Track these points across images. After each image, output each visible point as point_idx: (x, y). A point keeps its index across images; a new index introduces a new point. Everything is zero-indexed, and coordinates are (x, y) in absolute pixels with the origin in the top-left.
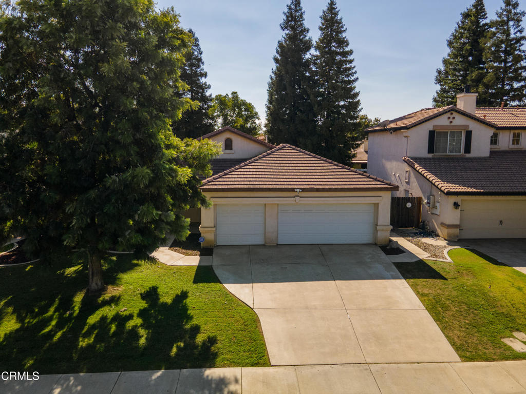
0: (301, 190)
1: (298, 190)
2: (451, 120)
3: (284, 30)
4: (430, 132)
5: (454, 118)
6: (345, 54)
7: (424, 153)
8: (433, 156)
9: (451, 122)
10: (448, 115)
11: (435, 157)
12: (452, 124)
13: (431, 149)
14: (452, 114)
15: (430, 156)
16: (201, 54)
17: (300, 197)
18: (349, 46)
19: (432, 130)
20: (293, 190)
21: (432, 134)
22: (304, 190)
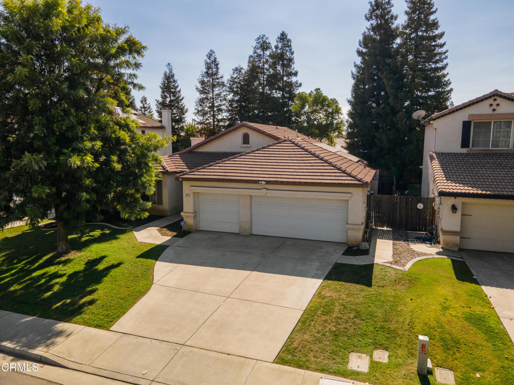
0: (265, 183)
1: (263, 182)
2: (494, 107)
3: (369, 21)
4: (464, 122)
5: (498, 105)
6: (434, 38)
7: (455, 147)
8: (468, 151)
9: (494, 110)
10: (491, 101)
11: (471, 152)
12: (496, 112)
13: (465, 143)
14: (495, 100)
15: (465, 151)
16: (292, 54)
17: (267, 190)
18: (439, 29)
19: (466, 119)
20: (257, 182)
21: (466, 125)
22: (268, 182)
